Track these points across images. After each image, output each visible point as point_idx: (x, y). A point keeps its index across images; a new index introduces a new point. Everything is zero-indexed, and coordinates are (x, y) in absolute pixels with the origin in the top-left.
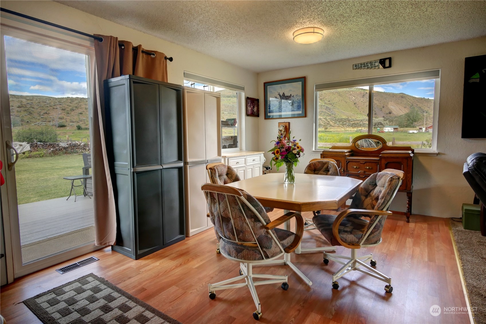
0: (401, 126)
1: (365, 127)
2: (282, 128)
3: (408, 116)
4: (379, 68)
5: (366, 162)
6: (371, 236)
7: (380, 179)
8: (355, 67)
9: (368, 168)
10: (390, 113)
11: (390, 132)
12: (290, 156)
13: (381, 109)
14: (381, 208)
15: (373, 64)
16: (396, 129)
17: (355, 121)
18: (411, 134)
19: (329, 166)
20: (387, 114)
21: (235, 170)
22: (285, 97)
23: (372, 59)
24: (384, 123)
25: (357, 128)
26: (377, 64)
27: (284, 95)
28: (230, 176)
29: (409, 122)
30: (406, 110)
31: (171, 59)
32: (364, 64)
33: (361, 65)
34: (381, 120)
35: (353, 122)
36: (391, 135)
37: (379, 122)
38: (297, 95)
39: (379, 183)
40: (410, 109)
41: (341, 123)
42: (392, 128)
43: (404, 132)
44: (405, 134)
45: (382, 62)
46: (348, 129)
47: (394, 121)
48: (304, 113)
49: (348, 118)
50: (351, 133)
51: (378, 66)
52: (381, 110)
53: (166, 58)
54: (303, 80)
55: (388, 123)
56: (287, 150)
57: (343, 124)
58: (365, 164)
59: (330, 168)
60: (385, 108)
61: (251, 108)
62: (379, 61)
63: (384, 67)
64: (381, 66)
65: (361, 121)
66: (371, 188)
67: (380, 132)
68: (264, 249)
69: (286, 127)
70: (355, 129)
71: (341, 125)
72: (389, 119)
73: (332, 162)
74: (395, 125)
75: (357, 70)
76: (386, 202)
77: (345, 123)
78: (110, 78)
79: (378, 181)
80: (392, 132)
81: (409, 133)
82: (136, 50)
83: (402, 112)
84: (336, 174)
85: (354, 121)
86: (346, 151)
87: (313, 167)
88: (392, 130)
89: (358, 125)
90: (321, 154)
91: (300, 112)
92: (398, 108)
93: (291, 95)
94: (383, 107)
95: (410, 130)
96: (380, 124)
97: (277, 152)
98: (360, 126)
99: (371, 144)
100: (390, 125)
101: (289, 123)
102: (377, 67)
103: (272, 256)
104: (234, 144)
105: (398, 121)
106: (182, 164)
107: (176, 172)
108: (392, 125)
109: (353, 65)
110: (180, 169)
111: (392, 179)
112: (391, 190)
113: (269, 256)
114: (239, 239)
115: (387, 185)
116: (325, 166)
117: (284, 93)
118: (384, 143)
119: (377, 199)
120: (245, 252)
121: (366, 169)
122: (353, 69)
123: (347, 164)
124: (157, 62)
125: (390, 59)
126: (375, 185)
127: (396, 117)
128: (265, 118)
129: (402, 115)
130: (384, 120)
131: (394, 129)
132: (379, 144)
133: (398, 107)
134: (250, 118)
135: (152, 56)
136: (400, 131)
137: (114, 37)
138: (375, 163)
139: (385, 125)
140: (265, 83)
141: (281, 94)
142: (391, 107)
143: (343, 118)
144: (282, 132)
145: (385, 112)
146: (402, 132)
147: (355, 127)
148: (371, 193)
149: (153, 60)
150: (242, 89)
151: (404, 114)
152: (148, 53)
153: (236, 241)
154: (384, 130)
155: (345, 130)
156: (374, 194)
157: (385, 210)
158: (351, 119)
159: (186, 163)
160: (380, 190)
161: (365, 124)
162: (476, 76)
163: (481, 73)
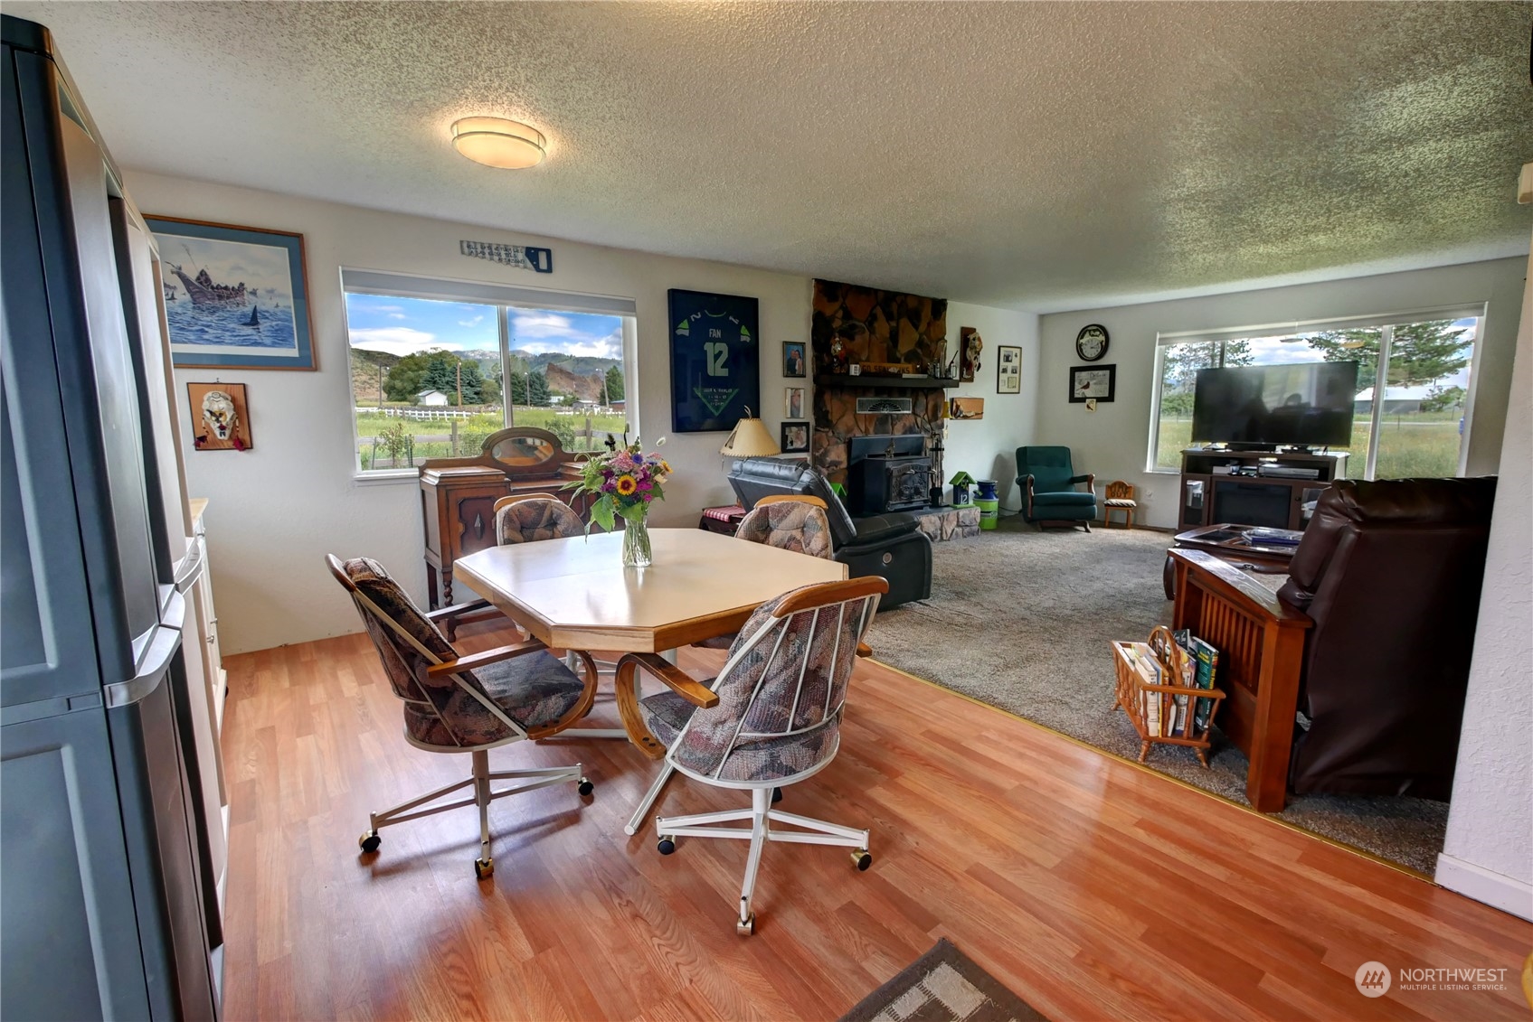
2: (216, 405)
4: (523, 267)
8: (466, 250)
15: (512, 254)
19: (553, 512)
22: (212, 288)
23: (511, 241)
26: (521, 256)
27: (208, 280)
32: (490, 247)
33: (481, 247)
38: (270, 292)
45: (532, 254)
48: (310, 356)
51: (523, 261)
54: (293, 244)
59: (555, 517)
62: (525, 250)
63: (538, 269)
64: (529, 265)
69: (234, 401)
75: (475, 259)
91: (292, 353)
93: (242, 285)
101: (245, 387)
102: (521, 265)
109: (459, 241)
117: (203, 273)
118: (558, 446)
122: (463, 253)
125: (548, 253)
141: (193, 276)
144: (220, 419)
162: (685, 324)
163: (690, 321)
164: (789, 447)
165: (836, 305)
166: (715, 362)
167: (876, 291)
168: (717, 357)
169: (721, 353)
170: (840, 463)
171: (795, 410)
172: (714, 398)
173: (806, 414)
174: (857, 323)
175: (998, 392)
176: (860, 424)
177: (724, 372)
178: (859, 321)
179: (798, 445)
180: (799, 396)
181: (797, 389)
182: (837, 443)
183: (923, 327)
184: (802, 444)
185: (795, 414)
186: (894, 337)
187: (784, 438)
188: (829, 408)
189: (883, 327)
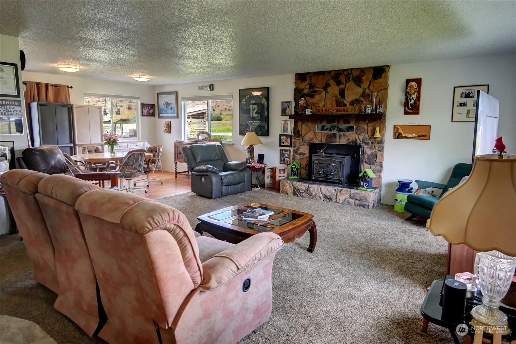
8: (198, 88)
15: (206, 87)
23: (206, 84)
31: (72, 87)
32: (203, 87)
33: (201, 87)
38: (173, 103)
45: (210, 87)
48: (177, 115)
53: (68, 87)
54: (176, 93)
61: (147, 111)
63: (211, 90)
64: (209, 89)
75: (199, 90)
78: (32, 102)
82: (47, 85)
91: (175, 115)
93: (170, 103)
104: (134, 135)
106: (71, 145)
107: (68, 149)
110: (71, 148)
118: (210, 137)
124: (61, 91)
125: (213, 85)
128: (159, 118)
135: (58, 87)
137: (34, 82)
140: (157, 94)
141: (166, 102)
149: (59, 89)
150: (138, 98)
152: (56, 86)
159: (75, 145)
162: (244, 100)
163: (245, 99)
164: (282, 144)
165: (306, 83)
166: (253, 112)
167: (329, 72)
168: (253, 110)
169: (255, 108)
170: (305, 154)
171: (285, 130)
172: (253, 124)
173: (290, 131)
174: (317, 89)
175: (452, 121)
176: (317, 137)
177: (256, 115)
178: (319, 88)
179: (286, 144)
180: (288, 123)
181: (286, 121)
182: (304, 145)
183: (365, 85)
184: (288, 144)
185: (285, 131)
186: (342, 93)
187: (280, 140)
188: (300, 129)
189: (334, 90)
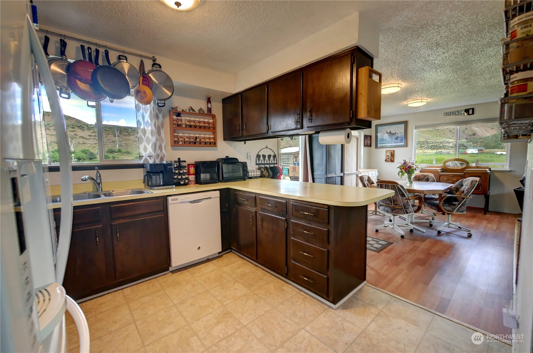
0: (487, 147)
1: (445, 149)
2: (389, 154)
3: (496, 137)
4: (464, 115)
5: (454, 176)
6: (460, 208)
7: (465, 182)
8: (445, 114)
9: (455, 179)
10: (474, 135)
11: (473, 154)
12: (410, 170)
13: (464, 130)
14: (466, 195)
15: (460, 112)
16: (481, 150)
17: (435, 143)
18: (498, 156)
19: (429, 177)
20: (470, 135)
21: (371, 178)
23: (459, 109)
24: (467, 145)
25: (437, 150)
26: (462, 112)
27: (391, 133)
28: (369, 181)
29: (496, 143)
30: (494, 131)
32: (453, 112)
33: (450, 113)
34: (463, 142)
35: (432, 145)
36: (474, 156)
37: (461, 143)
38: (400, 133)
39: (464, 184)
40: (499, 130)
41: (419, 145)
42: (476, 150)
43: (491, 154)
44: (492, 155)
45: (467, 111)
46: (426, 151)
47: (479, 142)
48: (406, 144)
49: (427, 141)
50: (430, 155)
52: (464, 132)
54: (406, 123)
55: (472, 145)
56: (408, 167)
57: (421, 147)
58: (453, 177)
59: (429, 178)
60: (468, 130)
61: (367, 142)
62: (464, 110)
63: (468, 114)
64: (466, 114)
65: (441, 143)
66: (459, 187)
67: (462, 154)
68: (406, 209)
69: (392, 153)
70: (435, 151)
71: (419, 147)
72: (473, 141)
73: (432, 175)
74: (479, 146)
75: (447, 116)
76: (469, 192)
77: (423, 145)
79: (464, 183)
80: (476, 153)
81: (496, 155)
83: (488, 133)
84: (434, 181)
85: (433, 143)
86: (438, 169)
87: (418, 178)
88: (477, 152)
89: (437, 147)
90: (420, 171)
91: (403, 144)
92: (484, 130)
93: (396, 132)
94: (466, 129)
95: (498, 152)
96: (462, 146)
97: (403, 168)
98: (440, 148)
99: (456, 164)
100: (474, 147)
101: (394, 151)
103: (409, 213)
105: (484, 143)
106: (342, 175)
107: (340, 178)
108: (476, 147)
109: (444, 113)
110: (341, 177)
111: (472, 182)
112: (472, 187)
113: (408, 212)
114: (394, 204)
115: (469, 184)
116: (426, 177)
117: (390, 132)
118: (468, 164)
119: (463, 192)
120: (396, 210)
121: (454, 180)
122: (444, 116)
123: (439, 177)
125: (473, 109)
126: (463, 185)
127: (480, 139)
128: (376, 148)
129: (488, 137)
130: (467, 142)
131: (479, 150)
132: (463, 165)
133: (483, 128)
134: (366, 148)
136: (486, 152)
138: (461, 176)
139: (468, 147)
140: (376, 125)
141: (389, 132)
142: (475, 128)
143: (421, 140)
144: (389, 157)
145: (468, 134)
146: (488, 153)
147: (434, 149)
148: (460, 190)
151: (491, 136)
153: (392, 205)
154: (467, 152)
155: (424, 152)
156: (461, 190)
157: (468, 196)
158: (430, 142)
159: (344, 174)
160: (465, 187)
161: (445, 146)
